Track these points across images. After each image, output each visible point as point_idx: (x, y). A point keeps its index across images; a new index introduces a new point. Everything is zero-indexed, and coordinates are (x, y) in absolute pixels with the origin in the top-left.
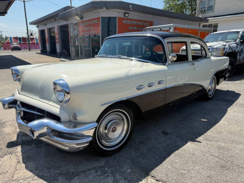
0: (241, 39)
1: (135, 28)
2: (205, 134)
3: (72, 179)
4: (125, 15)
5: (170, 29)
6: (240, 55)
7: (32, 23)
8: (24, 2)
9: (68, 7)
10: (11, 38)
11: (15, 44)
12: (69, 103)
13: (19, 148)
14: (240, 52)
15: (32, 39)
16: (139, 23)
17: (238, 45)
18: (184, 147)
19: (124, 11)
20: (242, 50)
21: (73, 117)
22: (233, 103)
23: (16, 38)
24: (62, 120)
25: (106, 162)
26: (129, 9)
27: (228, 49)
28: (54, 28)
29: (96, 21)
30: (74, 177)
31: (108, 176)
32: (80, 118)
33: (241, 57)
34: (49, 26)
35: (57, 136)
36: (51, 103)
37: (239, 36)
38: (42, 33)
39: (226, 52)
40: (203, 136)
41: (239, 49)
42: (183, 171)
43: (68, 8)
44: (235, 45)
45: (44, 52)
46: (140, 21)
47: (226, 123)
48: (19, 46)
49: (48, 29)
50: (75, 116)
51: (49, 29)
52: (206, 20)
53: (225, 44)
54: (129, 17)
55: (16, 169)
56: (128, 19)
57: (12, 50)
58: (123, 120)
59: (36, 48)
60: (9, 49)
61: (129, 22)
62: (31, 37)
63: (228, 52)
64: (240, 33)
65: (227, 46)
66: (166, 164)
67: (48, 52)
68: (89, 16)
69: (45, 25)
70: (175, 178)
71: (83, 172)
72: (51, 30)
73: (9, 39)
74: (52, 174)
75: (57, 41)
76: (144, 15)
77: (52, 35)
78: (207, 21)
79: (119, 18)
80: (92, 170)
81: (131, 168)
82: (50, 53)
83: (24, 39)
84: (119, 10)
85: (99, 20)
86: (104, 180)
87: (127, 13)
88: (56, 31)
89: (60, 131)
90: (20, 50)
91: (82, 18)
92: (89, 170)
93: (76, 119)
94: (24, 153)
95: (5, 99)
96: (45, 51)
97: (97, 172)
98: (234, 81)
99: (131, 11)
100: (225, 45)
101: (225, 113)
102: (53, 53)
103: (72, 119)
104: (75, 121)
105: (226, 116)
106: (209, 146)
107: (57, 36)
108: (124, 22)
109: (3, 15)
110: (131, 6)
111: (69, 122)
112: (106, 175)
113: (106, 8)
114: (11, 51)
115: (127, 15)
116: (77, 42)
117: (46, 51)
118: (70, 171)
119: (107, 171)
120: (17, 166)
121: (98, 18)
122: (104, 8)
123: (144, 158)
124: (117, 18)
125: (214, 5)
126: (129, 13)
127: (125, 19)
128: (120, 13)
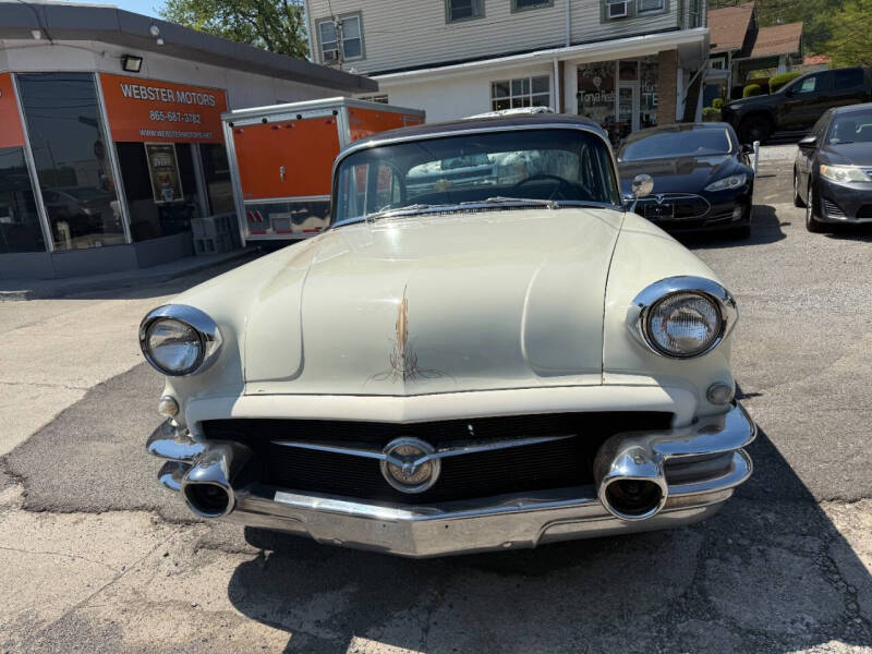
1: (172, 117)
4: (124, 63)
16: (182, 97)
19: (120, 49)
26: (149, 43)
46: (183, 87)
54: (143, 74)
56: (139, 82)
61: (144, 92)
76: (193, 65)
78: (376, 87)
79: (105, 76)
87: (135, 58)
99: (160, 50)
108: (127, 91)
110: (155, 31)
113: (47, 35)
115: (133, 64)
121: (4, 77)
122: (37, 35)
124: (97, 76)
125: (362, 34)
126: (141, 59)
127: (130, 81)
128: (107, 55)
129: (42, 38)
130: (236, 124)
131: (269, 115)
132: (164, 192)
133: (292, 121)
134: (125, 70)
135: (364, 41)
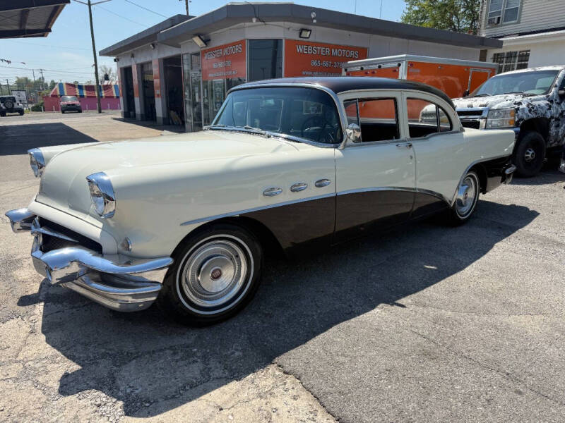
0: (561, 88)
1: (326, 64)
2: (420, 293)
3: (125, 363)
4: (301, 33)
5: (399, 65)
6: (558, 126)
7: (106, 53)
8: (89, 4)
9: (179, 16)
10: (61, 85)
11: (69, 99)
12: (114, 217)
13: (40, 308)
14: (557, 119)
15: (108, 87)
16: (335, 52)
17: (552, 102)
18: (365, 315)
19: (299, 26)
20: (561, 114)
21: (123, 245)
22: (514, 232)
23: (72, 86)
24: (104, 250)
25: (199, 337)
26: (309, 21)
27: (527, 111)
28: (151, 62)
29: (237, 49)
30: (130, 361)
31: (194, 362)
32: (136, 248)
33: (561, 130)
34: (141, 59)
35: (97, 281)
36: (88, 218)
37: (557, 82)
38: (126, 73)
39: (520, 120)
40: (414, 296)
41: (555, 110)
42: (342, 359)
43: (180, 18)
44: (543, 103)
45: (129, 117)
46: (337, 47)
47: (477, 273)
48: (77, 102)
49: (137, 65)
50: (126, 244)
51: (142, 67)
52: (495, 42)
53: (519, 99)
54: (311, 39)
55: (25, 343)
56: (308, 44)
57: (63, 112)
58: (237, 256)
59: (115, 107)
60: (57, 110)
61: (310, 50)
62: (106, 83)
63: (525, 117)
64: (560, 75)
65: (524, 106)
66: (315, 344)
67: (139, 117)
68: (222, 37)
69: (133, 56)
70: (321, 369)
71: (149, 353)
72: (146, 69)
73: (57, 87)
74: (90, 355)
75: (157, 92)
76: (346, 32)
77: (148, 78)
78: (500, 45)
79: (287, 41)
80: (167, 351)
81: (243, 350)
82: (142, 120)
83: (89, 88)
84: (288, 24)
85: (243, 47)
86: (186, 368)
87: (308, 30)
88: (156, 69)
89: (103, 270)
90: (80, 111)
91: (206, 41)
92: (161, 350)
93: (129, 250)
94: (46, 316)
95: (14, 212)
96: (132, 113)
97: (175, 354)
98: (538, 184)
99: (315, 24)
100: (520, 103)
101: (485, 253)
102: (148, 119)
103: (120, 248)
104: (127, 252)
105: (484, 259)
106: (418, 316)
107: (157, 82)
108: (299, 49)
109: (43, 36)
110: (313, 15)
111: (118, 253)
112: (191, 359)
113: (259, 19)
114: (60, 113)
115: (306, 34)
116: (197, 95)
117: (135, 114)
118: (125, 349)
119: (195, 352)
120: (29, 338)
121: (242, 42)
122: (254, 20)
123: (274, 333)
124: (284, 41)
125: (521, 6)
126: (311, 31)
127: (302, 44)
128: (291, 29)
129: (257, 21)
130: (349, 70)
131: (365, 65)
132: (310, 109)
133: (375, 69)
134: (300, 37)
135: (521, 12)
